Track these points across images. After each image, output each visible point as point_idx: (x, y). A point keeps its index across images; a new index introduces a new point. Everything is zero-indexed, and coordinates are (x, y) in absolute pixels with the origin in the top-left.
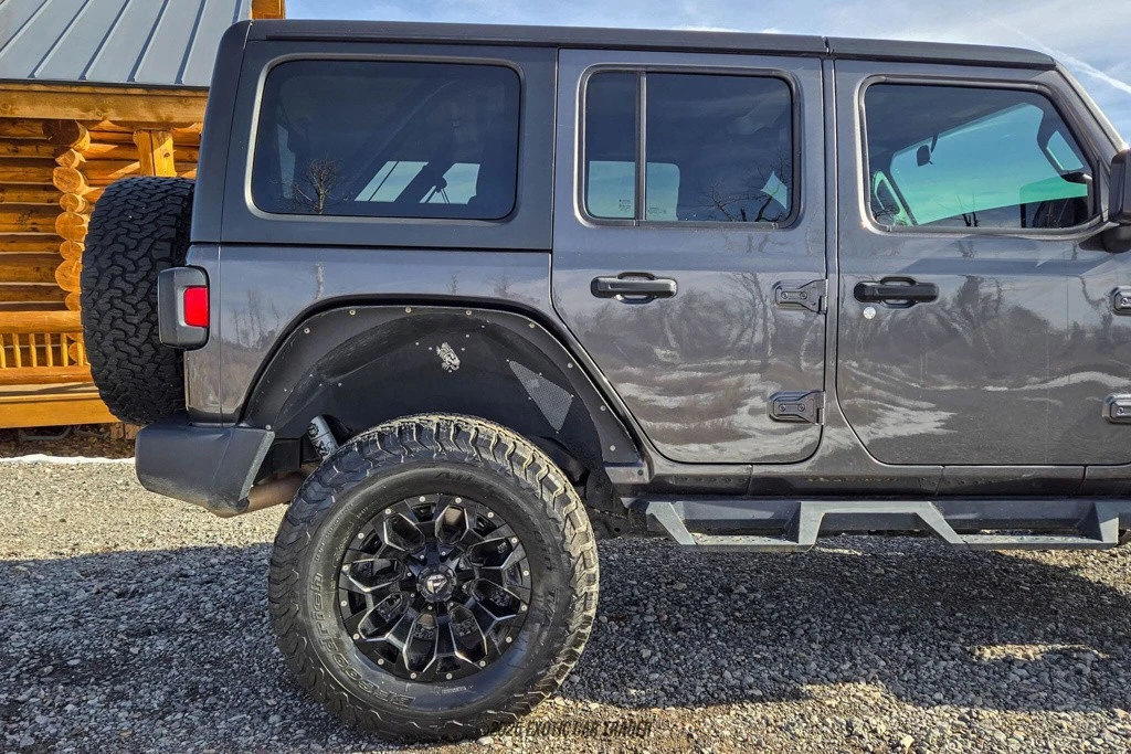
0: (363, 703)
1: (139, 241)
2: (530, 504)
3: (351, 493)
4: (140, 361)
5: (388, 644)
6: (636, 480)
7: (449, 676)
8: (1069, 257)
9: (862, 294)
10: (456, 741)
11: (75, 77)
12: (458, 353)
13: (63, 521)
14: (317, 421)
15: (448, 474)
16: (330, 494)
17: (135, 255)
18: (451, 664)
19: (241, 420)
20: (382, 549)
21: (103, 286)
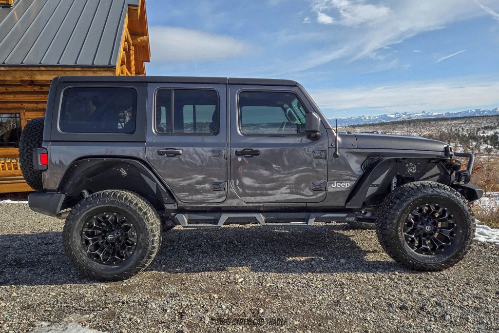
0: (90, 270)
1: (36, 139)
2: (135, 215)
3: (84, 212)
4: (37, 173)
5: (96, 253)
6: (173, 208)
7: (114, 263)
8: (299, 142)
9: (238, 154)
10: (117, 281)
11: (56, 63)
12: (126, 171)
13: (39, 222)
14: (85, 191)
15: (111, 207)
16: (77, 212)
17: (34, 143)
18: (115, 260)
19: (58, 191)
20: (93, 227)
21: (25, 152)
